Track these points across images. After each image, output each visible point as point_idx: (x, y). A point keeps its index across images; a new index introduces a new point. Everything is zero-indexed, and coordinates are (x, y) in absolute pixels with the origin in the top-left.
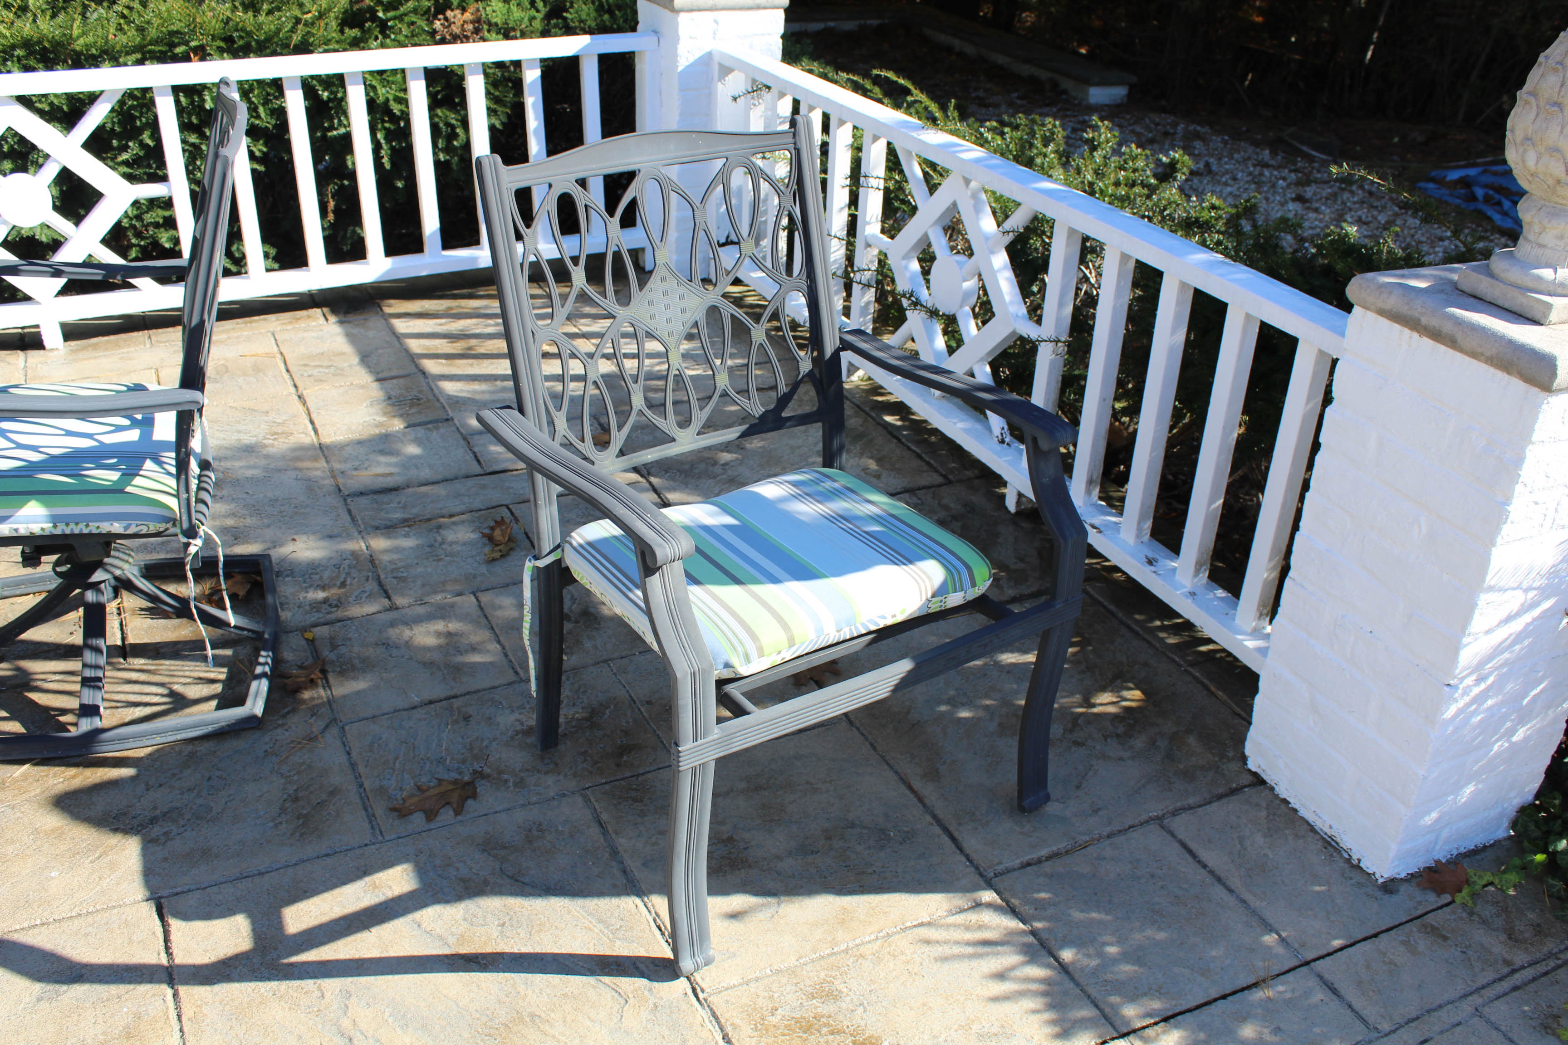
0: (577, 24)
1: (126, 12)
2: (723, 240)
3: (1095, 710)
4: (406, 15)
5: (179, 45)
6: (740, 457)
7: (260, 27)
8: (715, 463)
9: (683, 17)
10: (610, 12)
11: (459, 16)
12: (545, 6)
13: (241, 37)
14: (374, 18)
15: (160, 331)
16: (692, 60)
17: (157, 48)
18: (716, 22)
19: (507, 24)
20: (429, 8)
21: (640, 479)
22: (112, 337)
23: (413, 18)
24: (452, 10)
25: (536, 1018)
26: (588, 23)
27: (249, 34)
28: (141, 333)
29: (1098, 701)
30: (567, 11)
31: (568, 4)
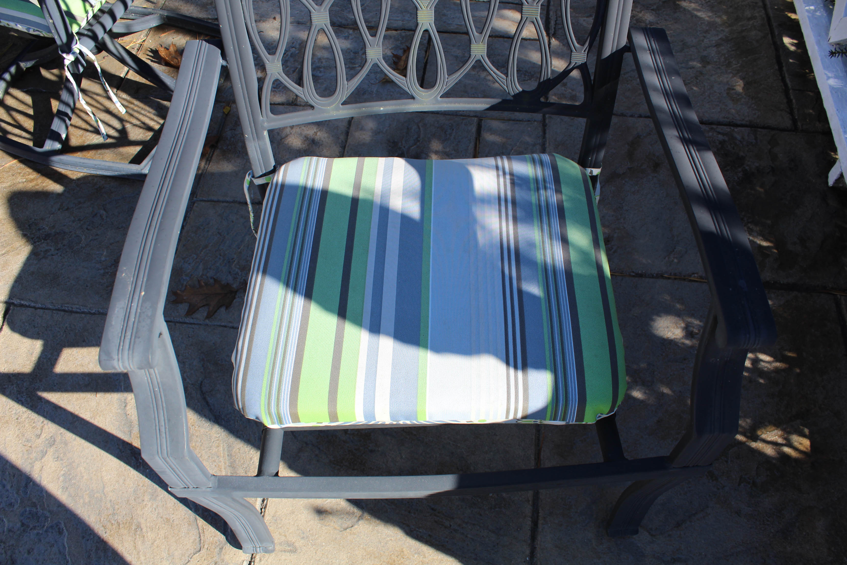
3: (754, 445)
25: (139, 530)
29: (764, 436)
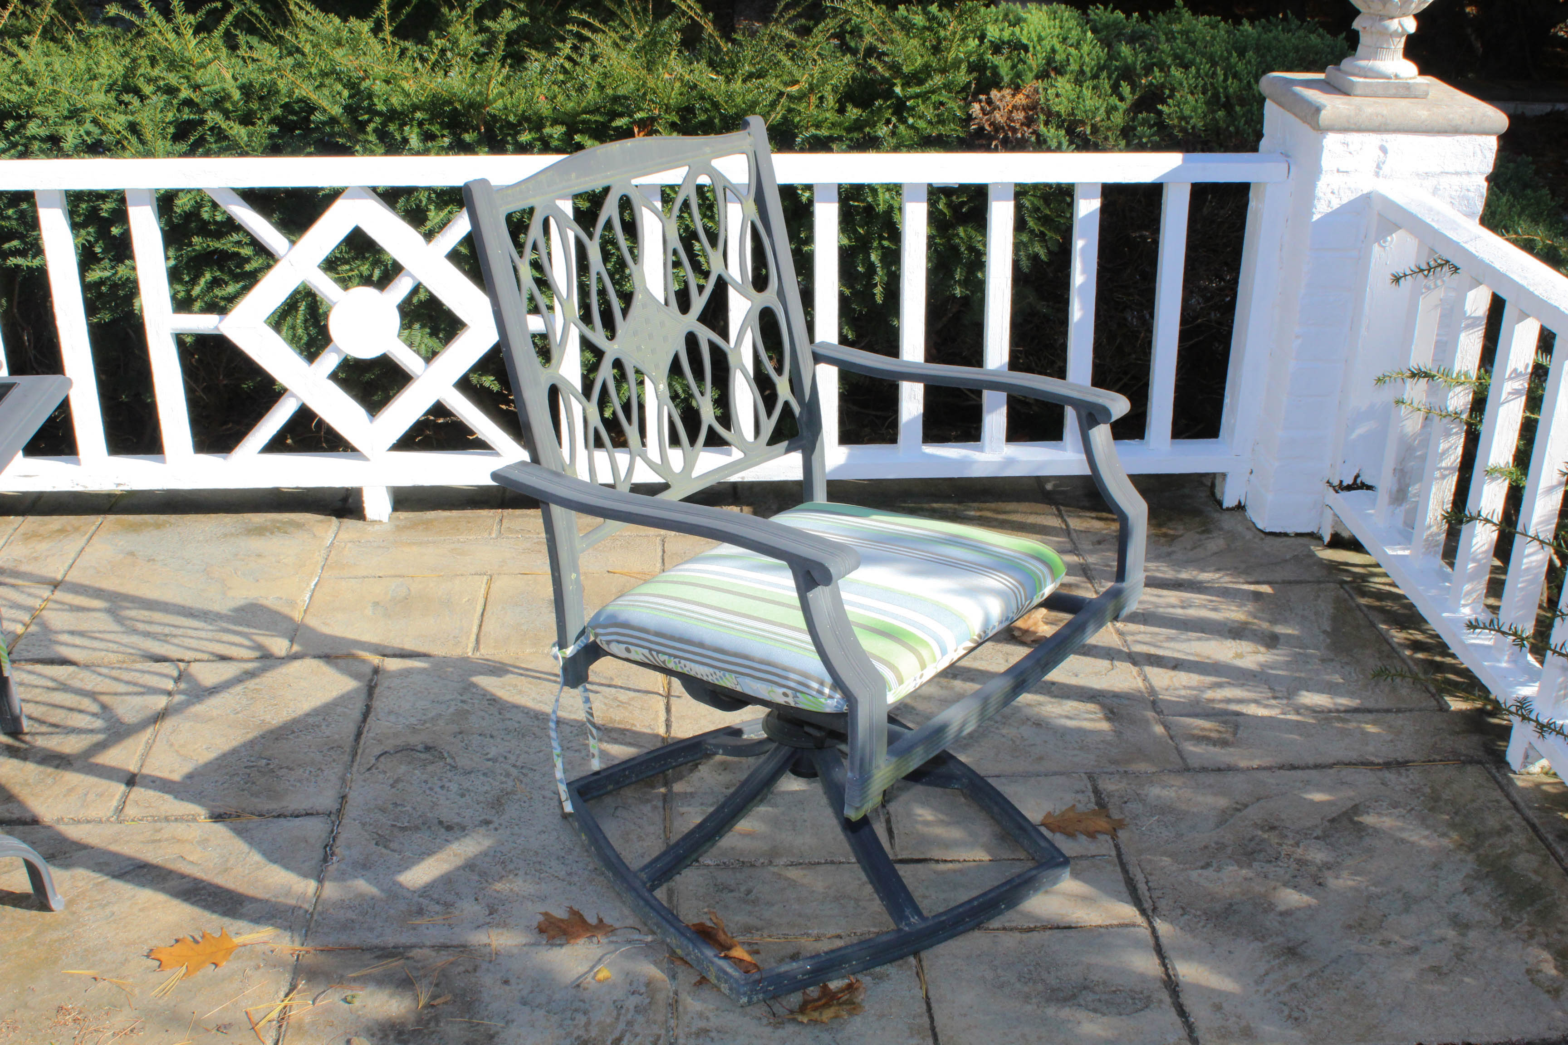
0: (1176, 122)
1: (568, 65)
2: (1348, 481)
4: (933, 92)
5: (621, 115)
6: (1313, 901)
7: (730, 97)
8: (1270, 907)
9: (1331, 140)
10: (1228, 106)
11: (1008, 98)
12: (1133, 92)
13: (706, 111)
14: (889, 94)
15: (518, 512)
16: (1336, 204)
17: (593, 118)
18: (1383, 150)
19: (1073, 114)
20: (970, 83)
21: (1140, 919)
22: (455, 513)
23: (944, 96)
24: (1000, 89)
26: (1192, 121)
27: (716, 105)
28: (492, 512)
30: (1164, 102)
31: (1167, 92)
